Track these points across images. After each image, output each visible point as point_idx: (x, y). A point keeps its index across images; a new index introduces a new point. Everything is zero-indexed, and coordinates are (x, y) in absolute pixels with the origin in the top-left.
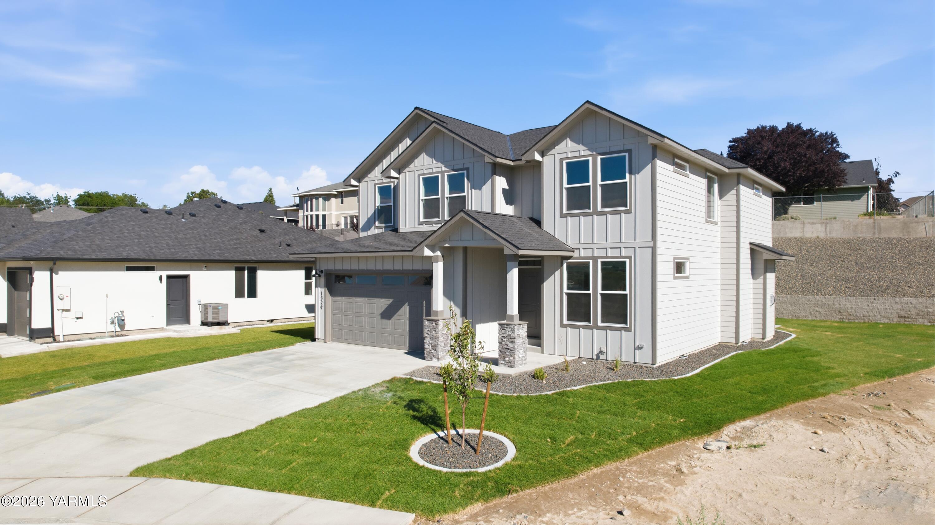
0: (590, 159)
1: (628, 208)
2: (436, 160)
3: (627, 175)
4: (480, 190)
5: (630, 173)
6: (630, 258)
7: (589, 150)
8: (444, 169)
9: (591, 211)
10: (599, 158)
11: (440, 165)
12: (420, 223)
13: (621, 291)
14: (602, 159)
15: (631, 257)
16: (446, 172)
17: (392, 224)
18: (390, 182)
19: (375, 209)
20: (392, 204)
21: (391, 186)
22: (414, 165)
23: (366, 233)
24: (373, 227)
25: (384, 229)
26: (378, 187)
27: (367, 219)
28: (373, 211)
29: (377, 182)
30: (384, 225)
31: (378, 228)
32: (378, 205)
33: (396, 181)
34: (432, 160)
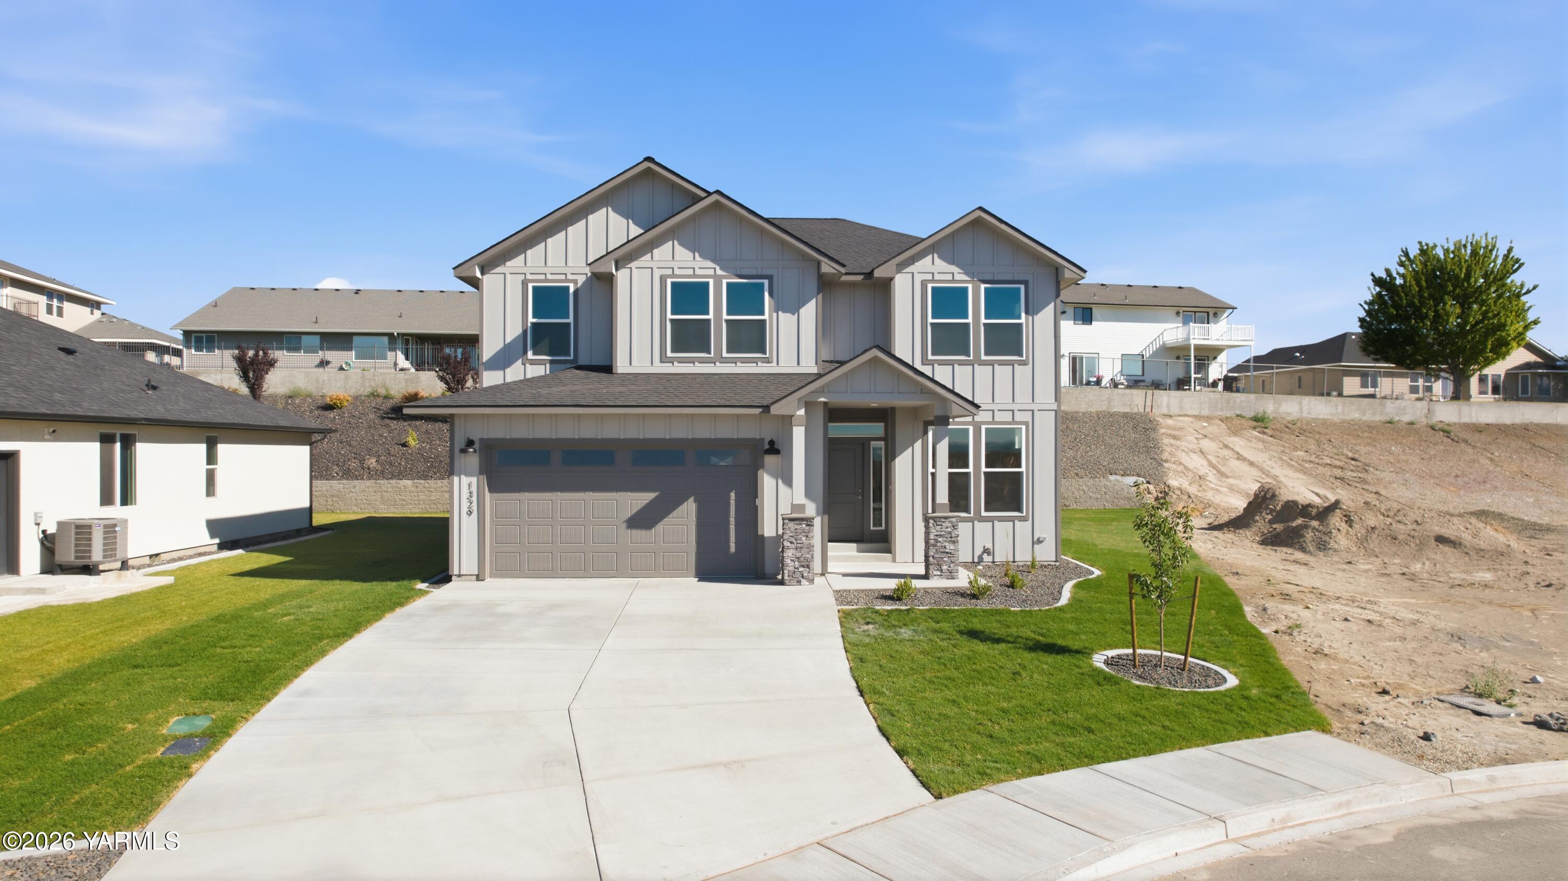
0: (970, 286)
1: (1024, 358)
2: (701, 256)
3: (1023, 315)
4: (794, 314)
5: (1027, 313)
6: (1026, 424)
7: (966, 273)
8: (720, 272)
9: (971, 358)
10: (983, 286)
11: (710, 264)
12: (664, 359)
13: (1011, 467)
14: (986, 289)
15: (1028, 422)
16: (725, 277)
17: (572, 358)
18: (567, 280)
19: (525, 328)
20: (571, 320)
21: (567, 288)
22: (652, 258)
23: (501, 373)
24: (521, 360)
25: (548, 365)
26: (534, 288)
27: (502, 345)
28: (519, 331)
29: (529, 277)
30: (550, 358)
31: (533, 363)
32: (535, 320)
33: (581, 280)
34: (692, 254)
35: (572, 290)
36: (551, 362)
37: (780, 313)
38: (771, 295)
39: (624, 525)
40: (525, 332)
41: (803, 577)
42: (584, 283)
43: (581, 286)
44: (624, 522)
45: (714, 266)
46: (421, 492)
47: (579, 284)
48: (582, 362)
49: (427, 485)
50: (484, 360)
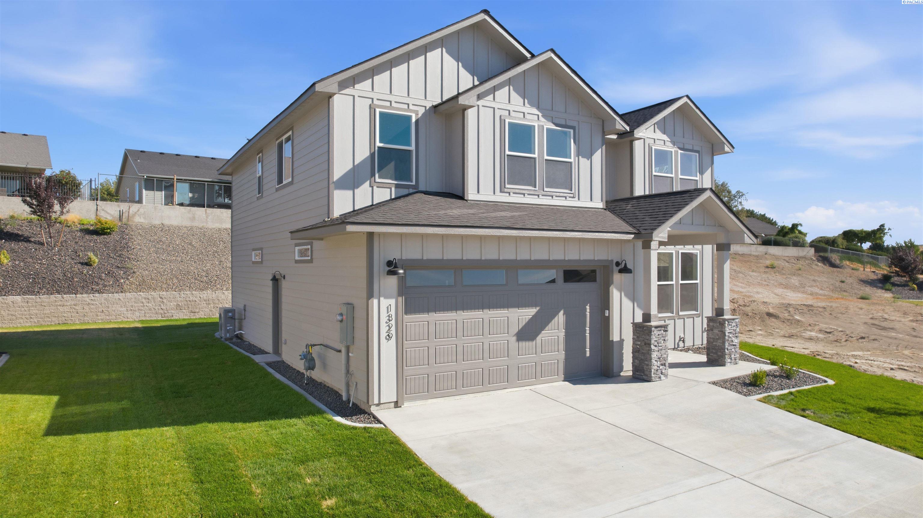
0: (673, 151)
3: (698, 174)
4: (588, 159)
5: (700, 172)
6: (699, 249)
7: (671, 142)
8: (542, 118)
10: (679, 152)
11: (535, 110)
12: (503, 189)
14: (681, 154)
16: (545, 123)
17: (414, 183)
18: (408, 109)
19: (373, 151)
20: (413, 148)
21: (410, 117)
22: (494, 99)
23: (350, 193)
24: (368, 182)
25: (393, 189)
26: (381, 114)
27: (351, 166)
28: (367, 154)
29: (376, 102)
30: (396, 182)
31: (381, 186)
32: (381, 145)
33: (421, 111)
34: (522, 100)
35: (414, 120)
36: (397, 186)
37: (580, 157)
38: (575, 142)
39: (515, 338)
40: (372, 155)
41: (662, 373)
42: (423, 115)
43: (421, 117)
44: (514, 335)
45: (537, 112)
46: (33, 306)
47: (420, 115)
48: (422, 188)
49: (38, 300)
50: (335, 180)
